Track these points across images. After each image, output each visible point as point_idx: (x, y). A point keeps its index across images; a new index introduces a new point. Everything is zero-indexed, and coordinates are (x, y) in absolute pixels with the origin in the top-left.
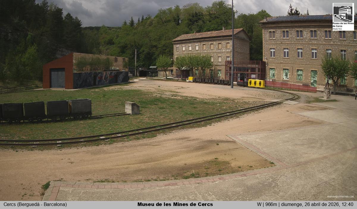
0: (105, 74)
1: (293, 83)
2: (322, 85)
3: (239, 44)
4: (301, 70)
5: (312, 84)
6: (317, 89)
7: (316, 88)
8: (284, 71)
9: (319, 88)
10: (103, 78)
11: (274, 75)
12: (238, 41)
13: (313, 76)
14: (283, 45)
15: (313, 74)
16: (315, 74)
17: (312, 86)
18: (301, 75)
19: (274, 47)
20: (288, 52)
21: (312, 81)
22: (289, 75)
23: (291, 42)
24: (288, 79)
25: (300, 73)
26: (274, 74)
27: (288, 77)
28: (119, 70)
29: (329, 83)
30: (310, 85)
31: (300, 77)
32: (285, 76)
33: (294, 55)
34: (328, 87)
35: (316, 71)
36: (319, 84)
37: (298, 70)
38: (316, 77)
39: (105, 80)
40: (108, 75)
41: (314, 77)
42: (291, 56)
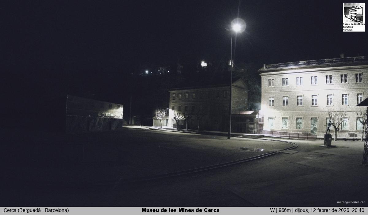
0: (98, 120)
1: (292, 132)
2: (323, 132)
3: (237, 94)
4: (300, 118)
5: (312, 132)
6: (318, 137)
7: (316, 136)
8: (283, 119)
9: (319, 135)
10: (97, 124)
11: (272, 125)
12: (236, 91)
13: (313, 123)
14: (282, 93)
15: (313, 121)
16: (315, 121)
17: (312, 134)
18: (301, 123)
19: (273, 96)
20: (288, 100)
21: (312, 129)
22: (288, 123)
23: (291, 90)
24: (287, 127)
25: (299, 121)
26: (272, 123)
27: (287, 126)
28: (113, 117)
29: (329, 130)
30: (310, 133)
31: (300, 126)
32: (284, 125)
33: (293, 103)
34: (329, 133)
35: (317, 118)
36: (319, 132)
37: (297, 119)
38: (317, 124)
39: (98, 126)
40: (102, 121)
41: (314, 125)
42: (291, 104)
